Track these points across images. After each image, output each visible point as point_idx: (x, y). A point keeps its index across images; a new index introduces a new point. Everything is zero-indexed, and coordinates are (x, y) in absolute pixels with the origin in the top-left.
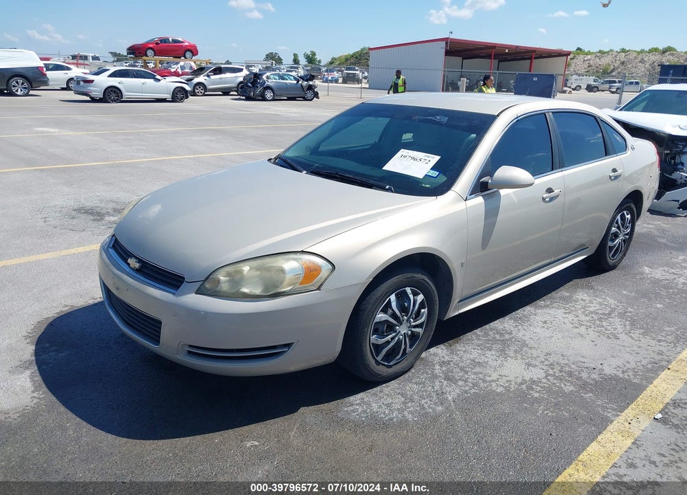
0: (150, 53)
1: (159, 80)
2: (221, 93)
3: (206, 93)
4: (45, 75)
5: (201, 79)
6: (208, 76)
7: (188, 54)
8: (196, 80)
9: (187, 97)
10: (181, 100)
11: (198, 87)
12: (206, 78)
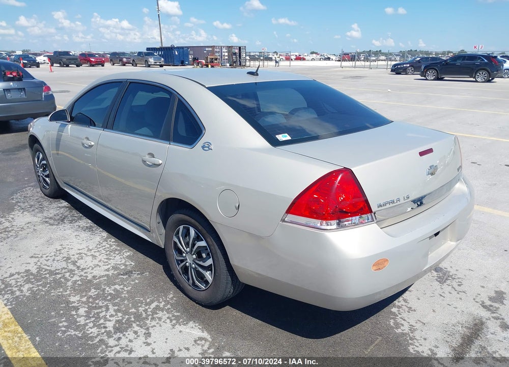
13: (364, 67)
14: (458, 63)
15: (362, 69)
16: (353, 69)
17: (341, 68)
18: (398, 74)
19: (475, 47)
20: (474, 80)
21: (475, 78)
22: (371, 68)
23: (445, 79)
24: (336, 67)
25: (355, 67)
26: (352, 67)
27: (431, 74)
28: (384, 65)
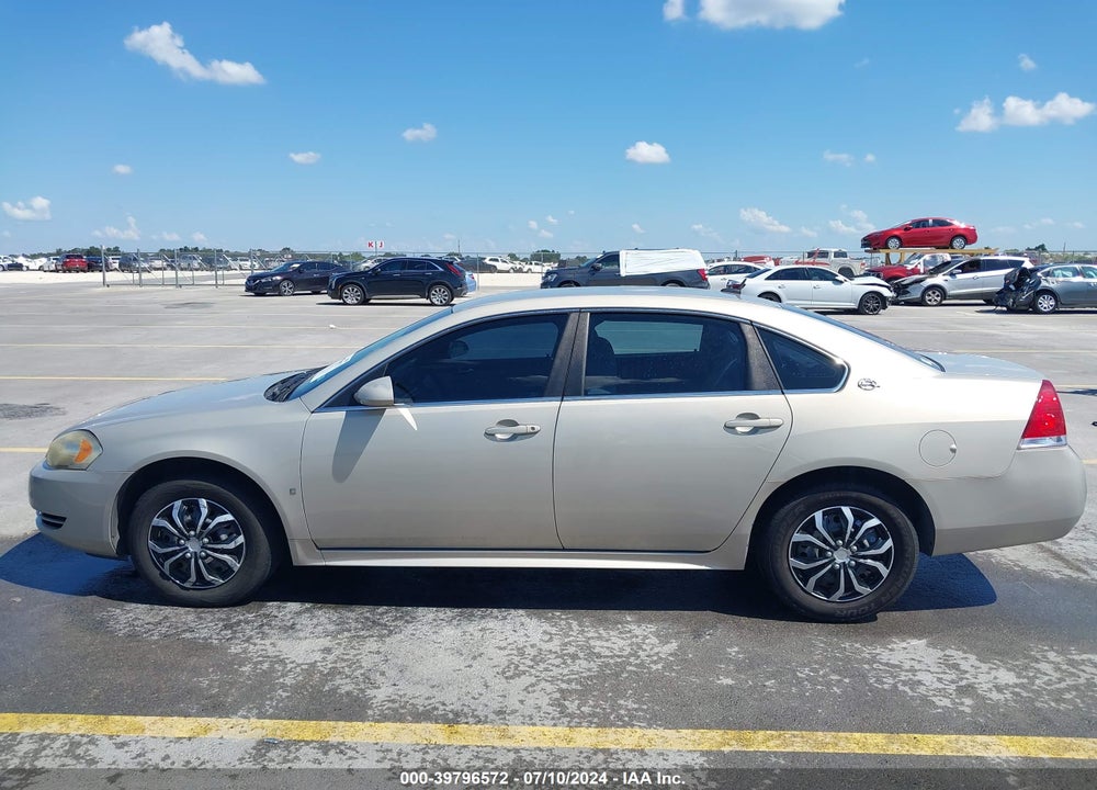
0: (893, 243)
1: (841, 282)
2: (982, 302)
3: (944, 302)
4: (706, 279)
5: (939, 280)
6: (952, 275)
7: (958, 243)
8: (930, 281)
9: (885, 307)
10: (875, 311)
11: (930, 293)
12: (948, 278)
13: (163, 283)
14: (397, 273)
15: (160, 288)
16: (138, 288)
17: (106, 288)
18: (257, 295)
19: (370, 245)
20: (428, 301)
21: (428, 297)
22: (180, 286)
23: (372, 301)
24: (95, 285)
25: (141, 283)
26: (133, 284)
27: (351, 294)
28: (209, 278)
